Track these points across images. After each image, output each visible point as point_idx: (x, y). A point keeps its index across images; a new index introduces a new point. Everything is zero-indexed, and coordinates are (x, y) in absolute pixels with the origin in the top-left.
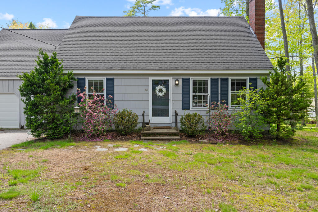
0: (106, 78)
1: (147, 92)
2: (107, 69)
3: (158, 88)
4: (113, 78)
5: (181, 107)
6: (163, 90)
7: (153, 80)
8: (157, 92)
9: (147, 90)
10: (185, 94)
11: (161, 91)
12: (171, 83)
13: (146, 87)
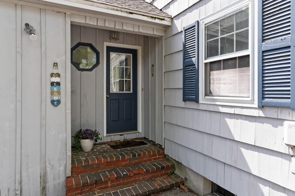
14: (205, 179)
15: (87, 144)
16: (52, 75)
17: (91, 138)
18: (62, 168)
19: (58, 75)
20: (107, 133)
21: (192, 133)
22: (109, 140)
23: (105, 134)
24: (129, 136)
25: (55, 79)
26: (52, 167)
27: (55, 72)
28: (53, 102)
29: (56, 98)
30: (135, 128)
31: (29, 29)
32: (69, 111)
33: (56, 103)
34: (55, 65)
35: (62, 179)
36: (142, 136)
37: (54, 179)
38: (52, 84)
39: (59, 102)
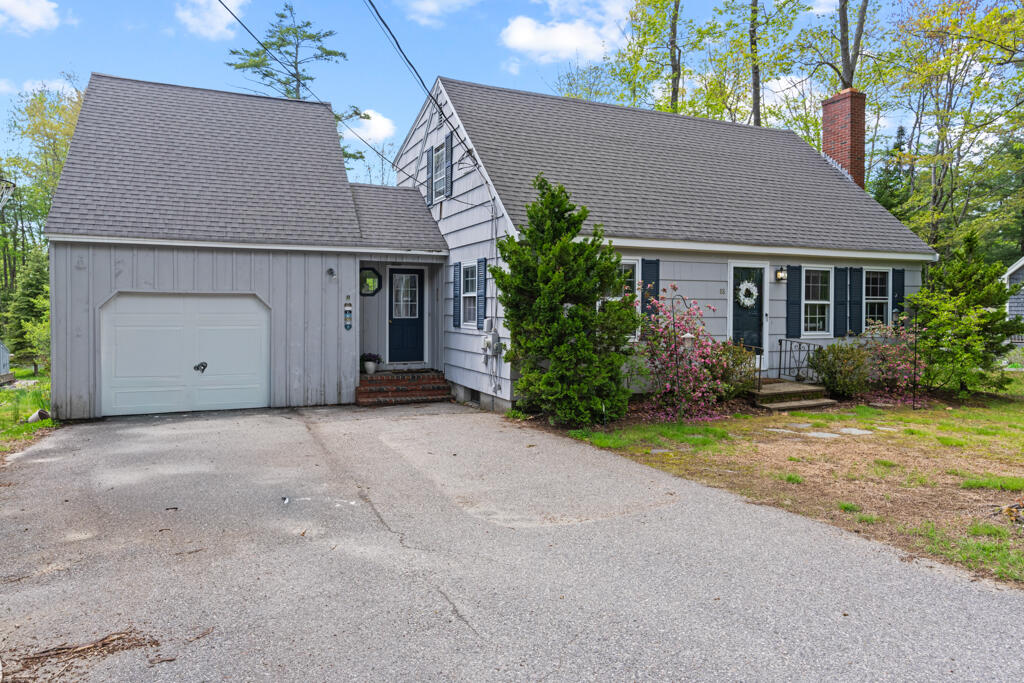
0: (643, 260)
1: (722, 296)
2: (658, 238)
3: (745, 286)
4: (658, 261)
5: (785, 332)
6: (752, 291)
7: (735, 268)
8: (742, 294)
9: (723, 292)
10: (792, 303)
11: (748, 294)
12: (768, 277)
13: (722, 286)
14: (465, 388)
15: (370, 366)
16: (346, 305)
17: (374, 361)
18: (352, 380)
19: (350, 305)
20: (390, 360)
21: (463, 354)
22: (391, 368)
23: (387, 362)
24: (414, 366)
25: (348, 308)
26: (345, 377)
27: (348, 302)
28: (346, 326)
29: (348, 323)
30: (421, 358)
31: (331, 272)
32: (358, 334)
33: (348, 327)
34: (348, 297)
35: (353, 389)
36: (429, 367)
37: (347, 388)
38: (346, 312)
39: (350, 326)
